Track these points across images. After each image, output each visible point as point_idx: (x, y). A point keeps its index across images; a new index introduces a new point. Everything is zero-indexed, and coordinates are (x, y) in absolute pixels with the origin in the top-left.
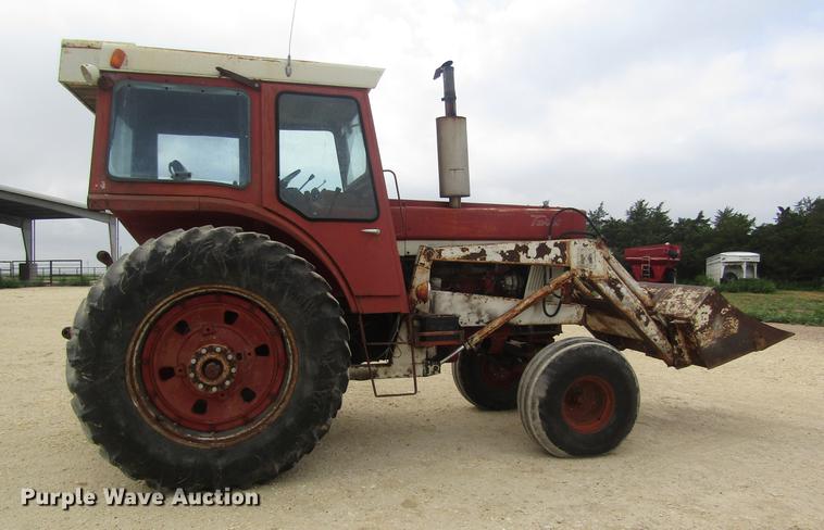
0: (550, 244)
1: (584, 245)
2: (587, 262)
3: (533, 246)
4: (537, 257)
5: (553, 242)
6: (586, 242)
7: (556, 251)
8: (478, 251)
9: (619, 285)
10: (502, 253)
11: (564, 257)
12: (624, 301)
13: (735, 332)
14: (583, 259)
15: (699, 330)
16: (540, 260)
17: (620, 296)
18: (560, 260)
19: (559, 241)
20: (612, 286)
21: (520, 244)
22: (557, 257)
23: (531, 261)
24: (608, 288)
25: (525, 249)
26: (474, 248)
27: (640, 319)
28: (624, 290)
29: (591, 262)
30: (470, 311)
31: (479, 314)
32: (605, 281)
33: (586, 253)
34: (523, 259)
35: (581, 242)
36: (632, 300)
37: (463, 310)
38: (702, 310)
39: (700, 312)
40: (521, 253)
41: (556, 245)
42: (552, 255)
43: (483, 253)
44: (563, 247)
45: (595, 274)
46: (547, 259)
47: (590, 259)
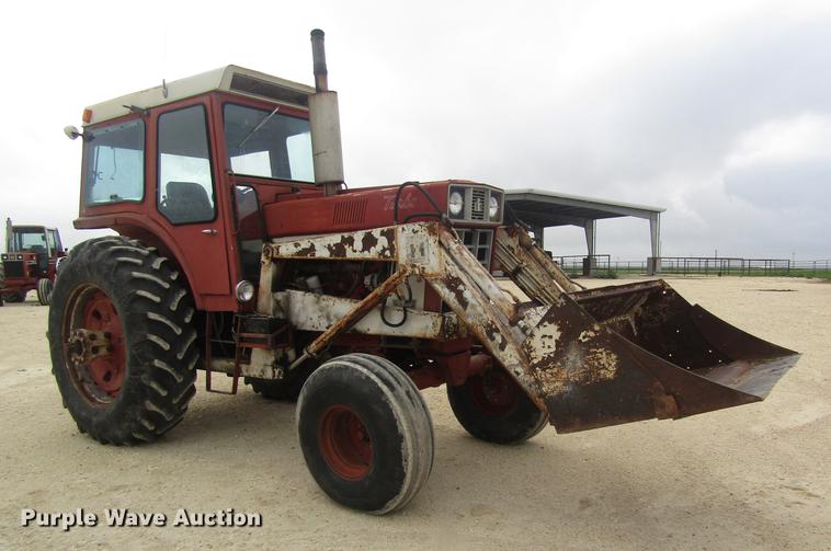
0: (376, 233)
1: (415, 232)
2: (418, 254)
3: (359, 236)
4: (363, 251)
5: (379, 230)
6: (416, 227)
7: (383, 242)
8: (308, 246)
9: (461, 287)
10: (329, 248)
11: (392, 248)
12: (469, 310)
13: (610, 375)
14: (413, 252)
15: (539, 364)
16: (367, 255)
17: (464, 303)
18: (388, 253)
19: (385, 229)
20: (452, 289)
21: (346, 235)
22: (384, 250)
23: (358, 255)
24: (447, 291)
25: (351, 241)
26: (305, 243)
27: (493, 339)
28: (467, 295)
29: (423, 254)
30: (320, 314)
31: (328, 318)
32: (443, 280)
33: (417, 243)
34: (350, 254)
35: (409, 227)
36: (479, 309)
37: (314, 312)
38: (543, 331)
39: (538, 333)
40: (346, 247)
41: (383, 234)
42: (379, 248)
43: (313, 247)
44: (390, 236)
45: (428, 270)
46: (373, 253)
47: (422, 250)
